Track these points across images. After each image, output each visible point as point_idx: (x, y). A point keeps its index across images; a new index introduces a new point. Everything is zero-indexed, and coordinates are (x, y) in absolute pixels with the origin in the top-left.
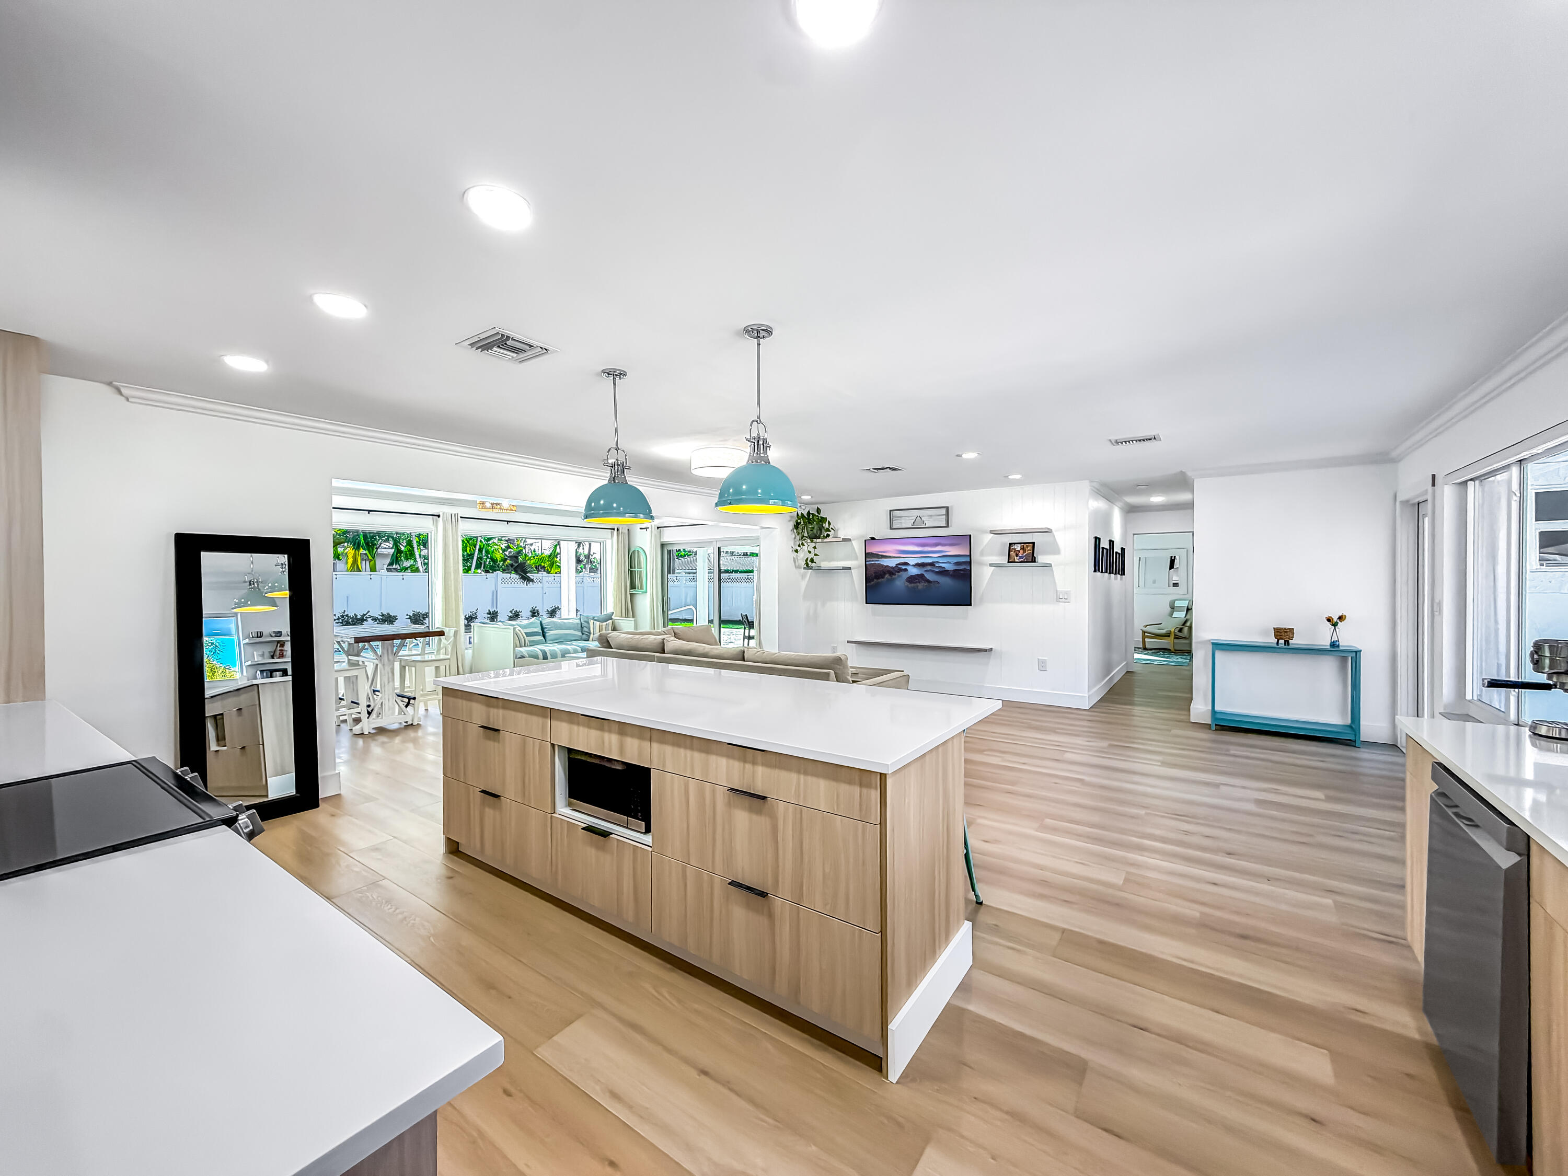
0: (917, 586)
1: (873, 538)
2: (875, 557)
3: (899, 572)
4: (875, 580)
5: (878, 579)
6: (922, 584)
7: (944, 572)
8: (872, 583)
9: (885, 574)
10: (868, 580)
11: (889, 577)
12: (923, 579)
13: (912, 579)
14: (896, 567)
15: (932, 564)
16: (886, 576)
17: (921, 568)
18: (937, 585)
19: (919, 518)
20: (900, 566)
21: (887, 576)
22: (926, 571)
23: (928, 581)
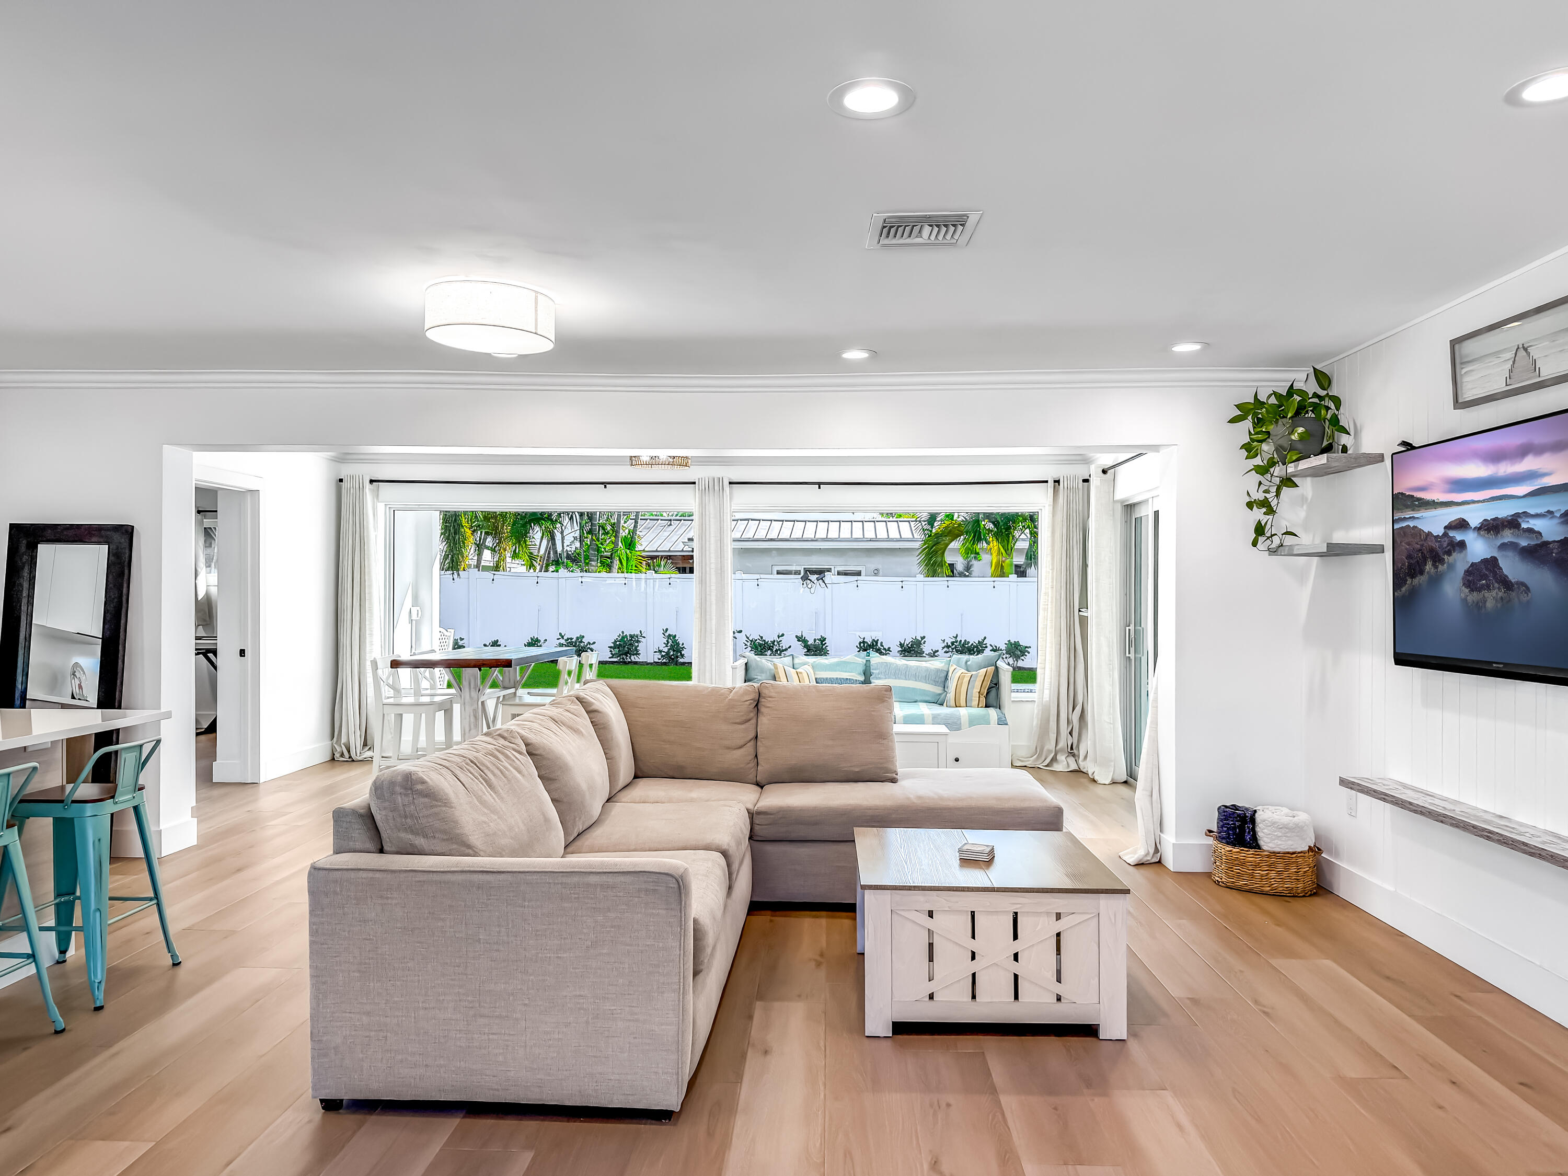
0: (1486, 602)
1: (1408, 446)
2: (1409, 507)
3: (1449, 553)
4: (1410, 581)
5: (1413, 576)
6: (1494, 593)
7: (1539, 552)
8: (1404, 591)
9: (1426, 560)
10: (1398, 580)
11: (1432, 571)
12: (1495, 574)
13: (1474, 576)
14: (1444, 535)
15: (1513, 523)
16: (1427, 567)
17: (1493, 537)
18: (1524, 598)
19: (1522, 353)
20: (1452, 534)
21: (1429, 567)
22: (1503, 547)
23: (1506, 584)
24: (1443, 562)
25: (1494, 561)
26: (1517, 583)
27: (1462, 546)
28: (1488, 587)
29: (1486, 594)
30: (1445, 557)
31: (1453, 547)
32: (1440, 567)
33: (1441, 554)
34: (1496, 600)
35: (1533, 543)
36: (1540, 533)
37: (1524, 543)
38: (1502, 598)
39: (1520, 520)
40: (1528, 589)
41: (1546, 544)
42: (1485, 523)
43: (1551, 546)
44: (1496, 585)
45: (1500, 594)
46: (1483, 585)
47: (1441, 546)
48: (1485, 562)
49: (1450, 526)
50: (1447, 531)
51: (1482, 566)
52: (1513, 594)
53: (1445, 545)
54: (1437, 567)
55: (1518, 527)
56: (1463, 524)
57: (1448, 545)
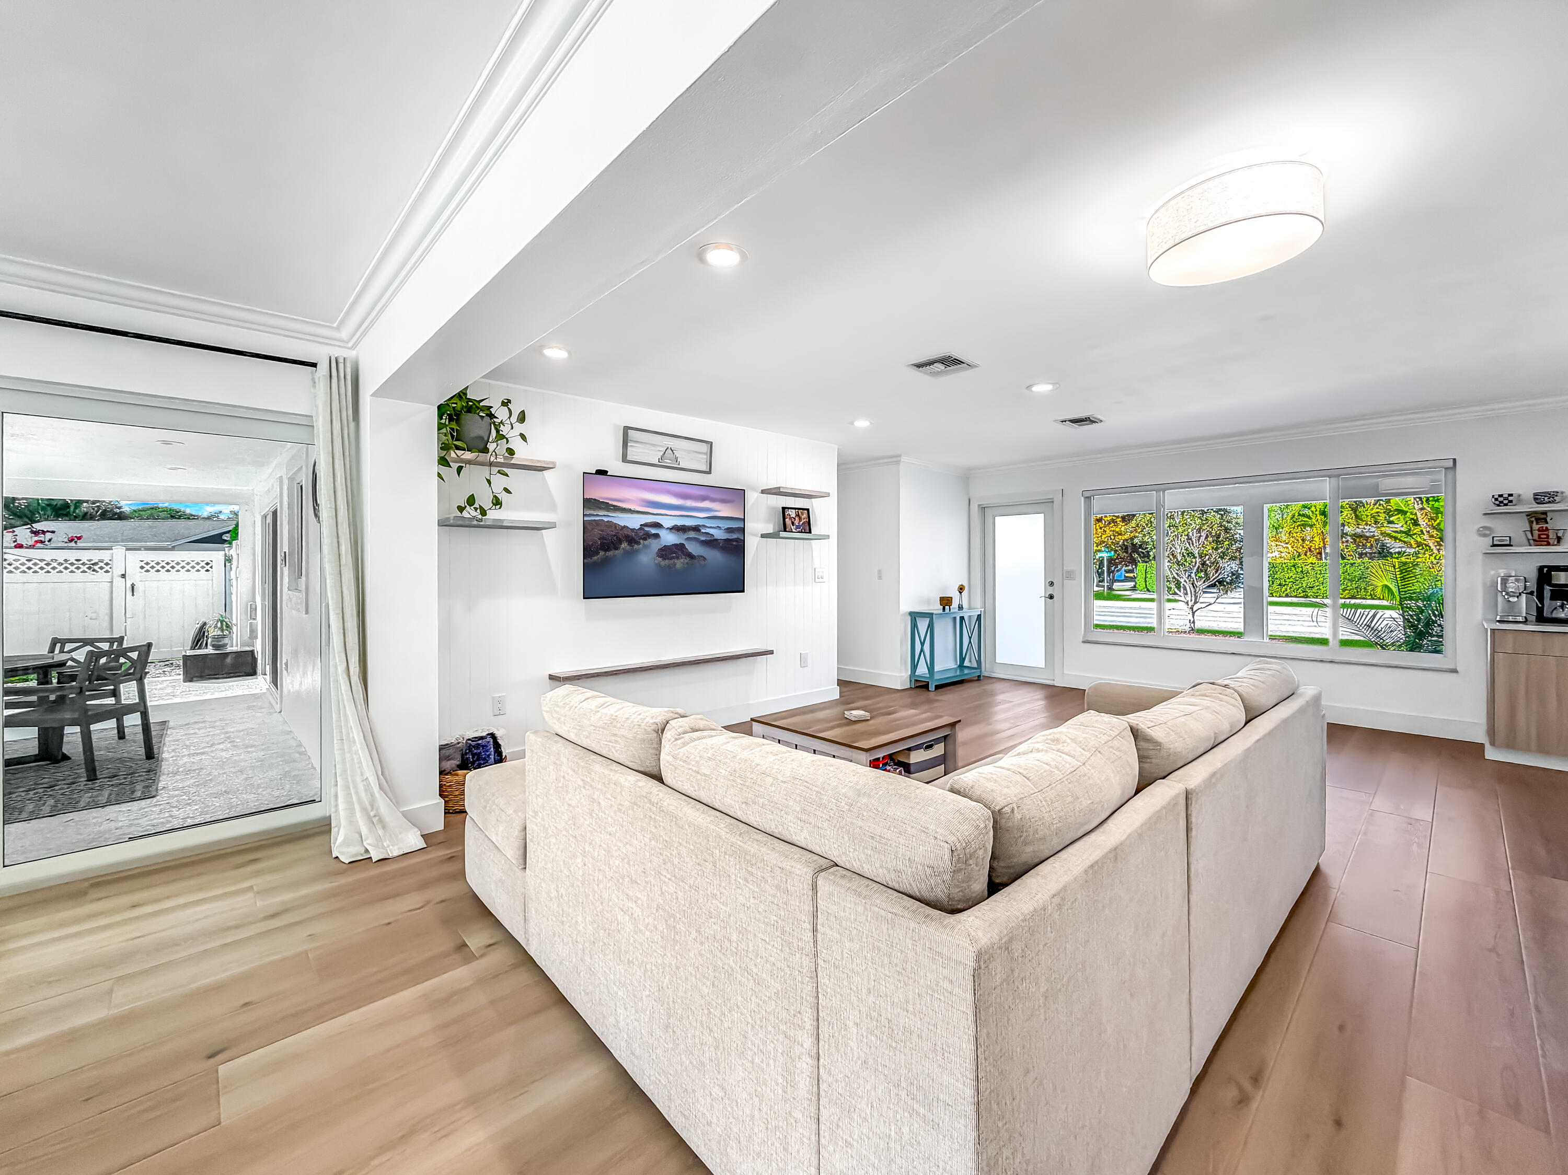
0: (675, 565)
2: (601, 508)
3: (645, 539)
4: (602, 553)
5: (606, 551)
6: (682, 561)
7: (711, 543)
8: (595, 558)
9: (620, 542)
10: (588, 551)
11: (628, 547)
12: (683, 553)
13: (666, 552)
14: (640, 529)
15: (696, 529)
16: (623, 546)
17: (681, 533)
19: (669, 451)
20: (647, 529)
23: (691, 556)
24: (638, 543)
25: (682, 545)
26: (698, 556)
27: (657, 536)
28: (678, 558)
29: (676, 561)
30: (641, 541)
31: (648, 536)
32: (636, 546)
33: (637, 539)
34: (684, 564)
35: (708, 539)
37: (703, 538)
38: (687, 563)
39: (700, 528)
40: (705, 559)
41: (717, 540)
43: (720, 541)
44: (684, 557)
45: (686, 561)
46: (673, 556)
47: (637, 534)
48: (675, 545)
49: (646, 525)
50: (643, 527)
51: (674, 547)
52: (695, 561)
53: (641, 534)
54: (633, 546)
55: (699, 531)
56: (657, 525)
57: (644, 535)
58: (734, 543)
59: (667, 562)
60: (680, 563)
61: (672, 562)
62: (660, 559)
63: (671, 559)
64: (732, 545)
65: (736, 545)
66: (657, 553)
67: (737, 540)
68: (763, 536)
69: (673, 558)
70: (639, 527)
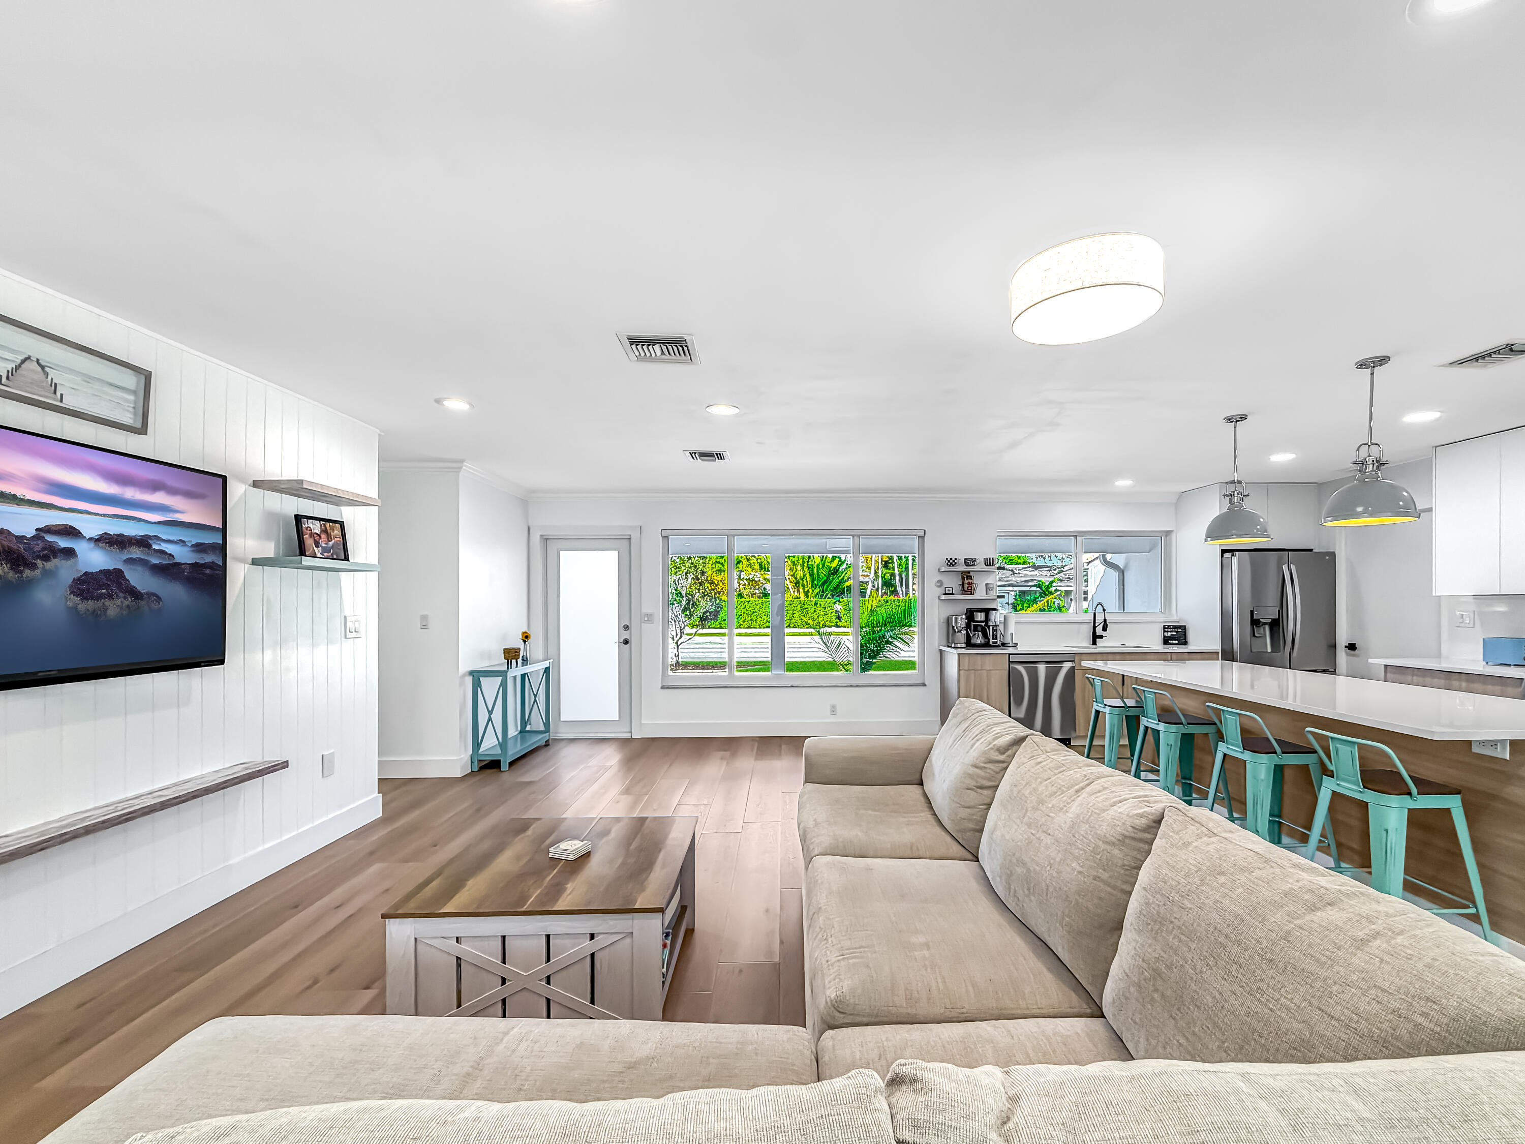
3: (46, 558)
6: (118, 602)
7: (169, 569)
11: (11, 574)
12: (119, 585)
13: (88, 585)
14: (35, 537)
15: (145, 542)
17: (115, 549)
18: (155, 606)
22: (129, 561)
23: (134, 593)
24: (33, 567)
25: (118, 573)
26: (147, 593)
27: (70, 553)
28: (110, 597)
29: (107, 602)
30: (39, 562)
31: (52, 552)
32: (27, 573)
33: (30, 558)
34: (121, 609)
35: (164, 562)
36: (173, 556)
37: (155, 561)
38: (128, 606)
39: (151, 542)
40: (159, 599)
41: (179, 564)
42: (105, 536)
43: (183, 566)
44: (121, 595)
45: (126, 603)
46: (102, 594)
47: (29, 549)
48: (105, 572)
49: (48, 530)
50: (42, 534)
51: (102, 576)
52: (143, 603)
53: (37, 548)
54: (21, 572)
55: (149, 546)
56: (71, 532)
57: (44, 549)
58: (208, 571)
59: (90, 604)
60: (114, 607)
61: (99, 604)
62: (77, 599)
63: (98, 598)
64: (204, 574)
65: (210, 576)
66: (70, 587)
67: (211, 566)
68: (255, 562)
69: (101, 596)
70: (34, 533)
